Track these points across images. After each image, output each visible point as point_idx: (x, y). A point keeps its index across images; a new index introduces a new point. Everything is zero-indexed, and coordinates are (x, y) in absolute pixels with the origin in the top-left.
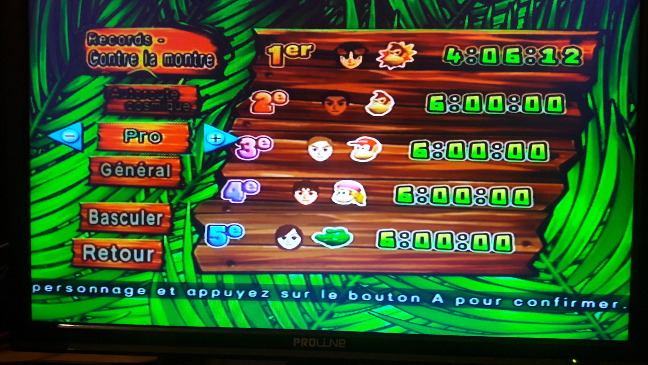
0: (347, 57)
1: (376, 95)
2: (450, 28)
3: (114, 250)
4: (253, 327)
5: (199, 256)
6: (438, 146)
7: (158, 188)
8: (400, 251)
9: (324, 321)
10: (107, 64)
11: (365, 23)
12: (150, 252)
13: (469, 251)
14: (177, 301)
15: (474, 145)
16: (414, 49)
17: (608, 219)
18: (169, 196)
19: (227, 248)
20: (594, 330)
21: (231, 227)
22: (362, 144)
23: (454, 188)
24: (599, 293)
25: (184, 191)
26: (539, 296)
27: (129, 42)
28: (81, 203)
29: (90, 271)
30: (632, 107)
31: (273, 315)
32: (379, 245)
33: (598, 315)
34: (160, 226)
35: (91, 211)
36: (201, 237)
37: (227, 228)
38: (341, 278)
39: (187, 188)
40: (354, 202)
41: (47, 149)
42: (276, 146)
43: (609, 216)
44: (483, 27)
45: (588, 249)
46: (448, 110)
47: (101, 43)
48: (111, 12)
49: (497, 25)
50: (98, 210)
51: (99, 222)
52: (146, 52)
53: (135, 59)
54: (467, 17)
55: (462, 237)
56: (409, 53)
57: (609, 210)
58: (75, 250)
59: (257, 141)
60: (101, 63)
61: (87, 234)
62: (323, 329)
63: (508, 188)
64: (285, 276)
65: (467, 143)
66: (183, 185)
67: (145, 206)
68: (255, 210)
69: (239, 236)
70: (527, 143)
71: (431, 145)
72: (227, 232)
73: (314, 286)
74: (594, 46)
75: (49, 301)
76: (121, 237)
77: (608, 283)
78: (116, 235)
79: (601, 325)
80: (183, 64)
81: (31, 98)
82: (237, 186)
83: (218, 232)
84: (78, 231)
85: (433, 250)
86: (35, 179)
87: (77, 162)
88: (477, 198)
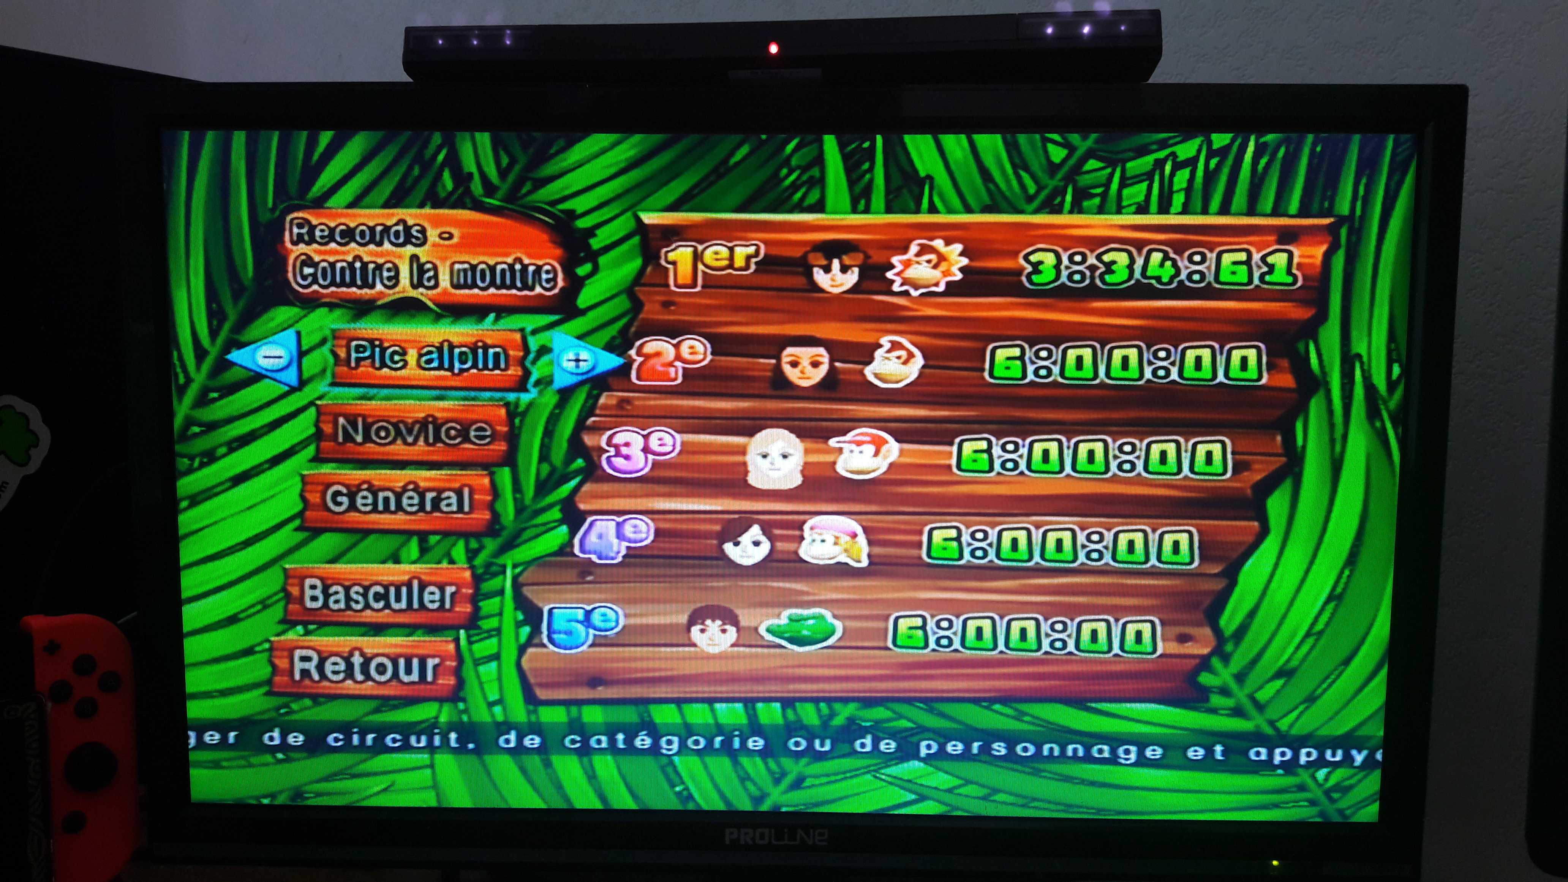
0: (827, 269)
1: (888, 346)
2: (1036, 211)
3: (357, 660)
4: (643, 807)
5: (532, 669)
6: (1010, 447)
7: (445, 534)
8: (936, 656)
9: (785, 792)
10: (333, 283)
11: (863, 202)
12: (431, 663)
13: (1070, 653)
14: (487, 758)
15: (1081, 445)
16: (962, 254)
17: (1344, 589)
18: (468, 550)
19: (588, 653)
20: (1313, 803)
21: (596, 611)
22: (859, 444)
23: (1042, 530)
24: (1324, 732)
25: (499, 541)
26: (1208, 740)
27: (378, 238)
28: (287, 566)
29: (308, 702)
30: (1396, 370)
31: (683, 783)
32: (895, 643)
33: (1321, 774)
34: (451, 610)
35: (308, 582)
36: (536, 630)
37: (588, 614)
38: (819, 710)
39: (505, 534)
40: (843, 559)
41: (210, 457)
42: (686, 449)
43: (1347, 584)
44: (1101, 210)
45: (1305, 649)
46: (1031, 376)
47: (318, 239)
48: (338, 178)
49: (1130, 205)
50: (322, 579)
51: (326, 605)
52: (414, 258)
53: (392, 274)
54: (1070, 190)
55: (1059, 627)
56: (953, 262)
57: (1347, 572)
58: (277, 661)
59: (646, 437)
60: (321, 281)
61: (300, 629)
62: (784, 809)
63: (1149, 530)
64: (706, 706)
65: (1069, 440)
66: (497, 527)
67: (419, 570)
68: (647, 576)
69: (612, 629)
70: (1187, 441)
71: (997, 445)
72: (587, 621)
73: (766, 725)
74: (1324, 248)
75: (225, 764)
76: (372, 633)
77: (1344, 712)
78: (363, 630)
79: (1327, 793)
80: (493, 283)
81: (175, 354)
82: (607, 527)
83: (570, 621)
84: (282, 621)
85: (1001, 652)
86: (187, 520)
87: (276, 484)
88: (1088, 549)
